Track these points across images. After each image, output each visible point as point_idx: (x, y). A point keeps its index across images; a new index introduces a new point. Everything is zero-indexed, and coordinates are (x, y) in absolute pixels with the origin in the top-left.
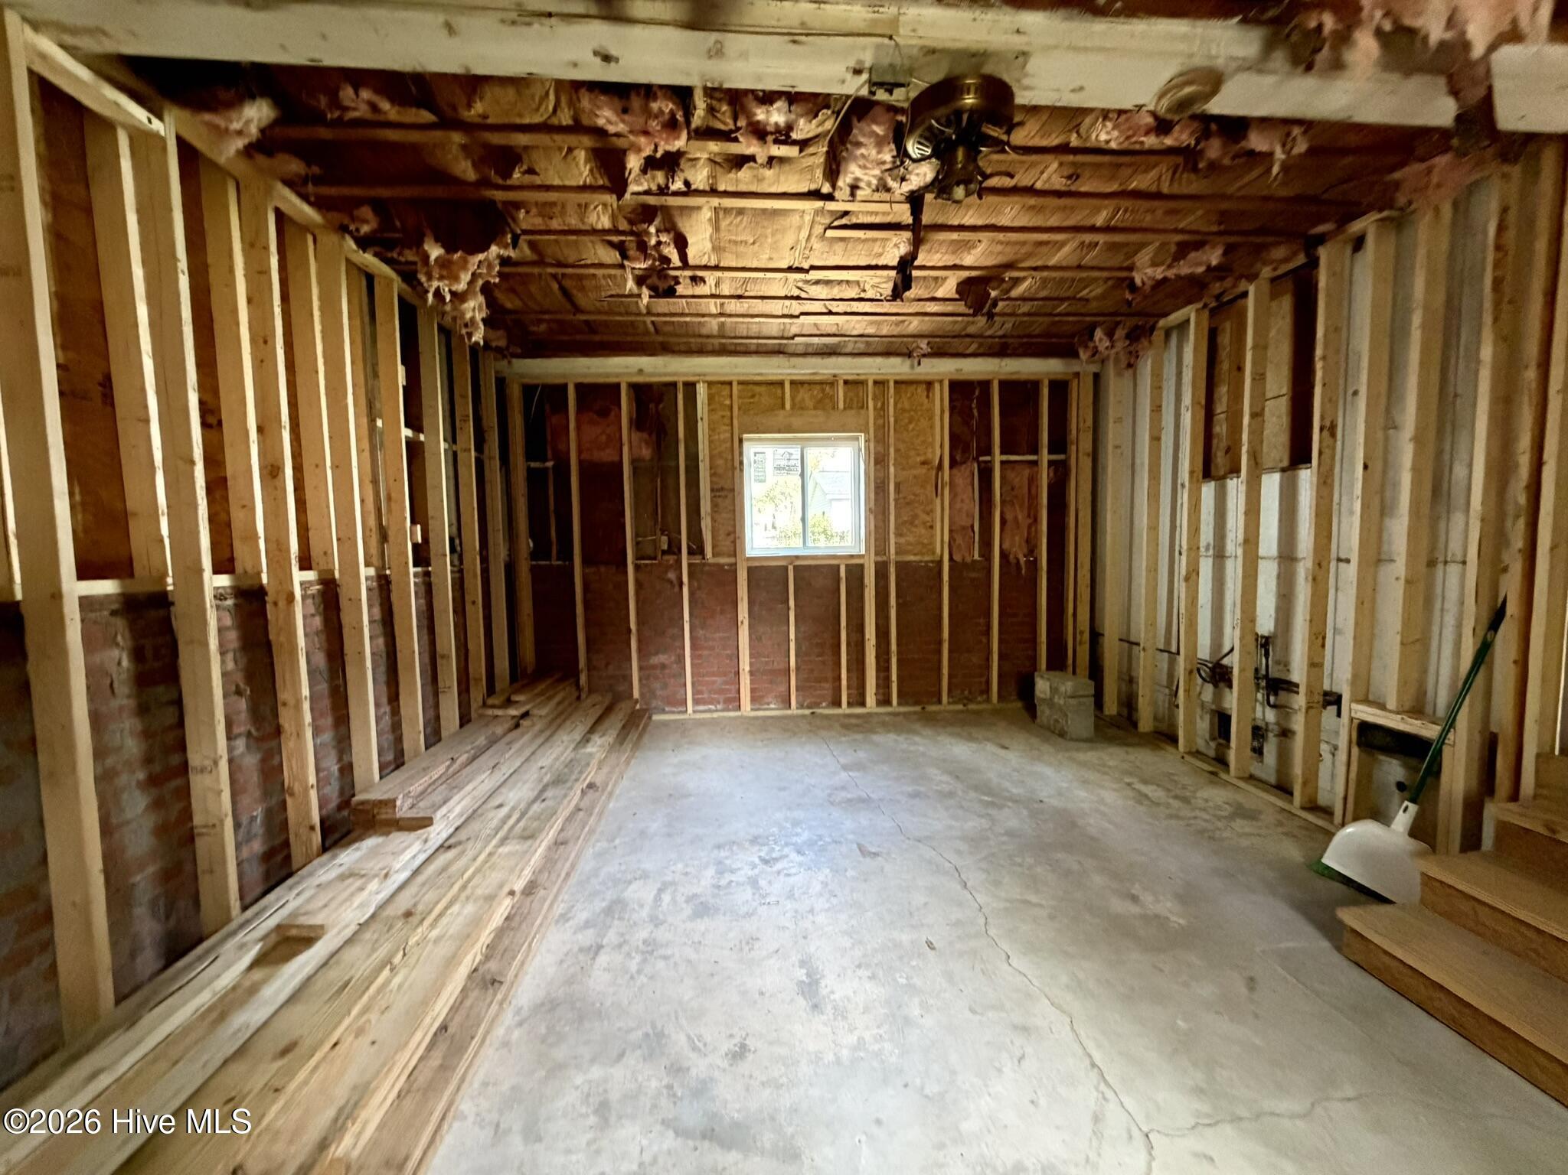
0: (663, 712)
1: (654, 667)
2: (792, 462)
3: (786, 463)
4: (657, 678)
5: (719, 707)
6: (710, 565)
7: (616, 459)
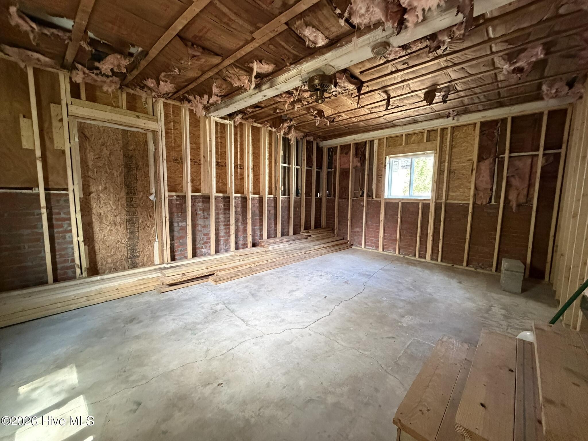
0: (357, 246)
1: (355, 232)
2: (408, 164)
3: (406, 164)
4: (356, 235)
5: (374, 248)
6: (374, 201)
7: (348, 167)
